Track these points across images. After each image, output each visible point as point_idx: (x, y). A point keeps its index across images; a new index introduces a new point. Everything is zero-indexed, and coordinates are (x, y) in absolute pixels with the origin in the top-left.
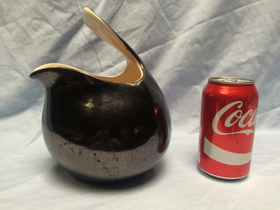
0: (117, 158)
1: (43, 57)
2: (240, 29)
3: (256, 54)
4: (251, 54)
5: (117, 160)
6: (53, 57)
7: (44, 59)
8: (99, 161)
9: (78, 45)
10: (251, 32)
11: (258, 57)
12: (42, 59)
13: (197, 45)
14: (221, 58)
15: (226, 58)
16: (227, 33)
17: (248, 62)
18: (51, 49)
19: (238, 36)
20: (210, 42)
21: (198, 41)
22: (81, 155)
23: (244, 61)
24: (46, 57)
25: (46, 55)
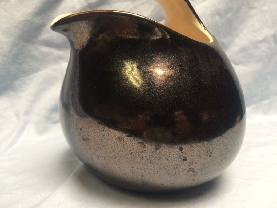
0: (211, 153)
1: (23, 20)
2: (256, 4)
3: (272, 32)
4: (268, 32)
5: (210, 157)
6: (37, 22)
7: (25, 24)
8: (185, 160)
9: (73, 8)
10: (266, 8)
11: (274, 35)
12: (23, 24)
13: (217, 18)
14: (237, 35)
15: (241, 35)
16: (244, 8)
17: (264, 40)
18: (36, 10)
19: (253, 12)
20: (229, 15)
21: (219, 13)
22: (158, 151)
23: (260, 39)
24: (29, 21)
25: (29, 19)
